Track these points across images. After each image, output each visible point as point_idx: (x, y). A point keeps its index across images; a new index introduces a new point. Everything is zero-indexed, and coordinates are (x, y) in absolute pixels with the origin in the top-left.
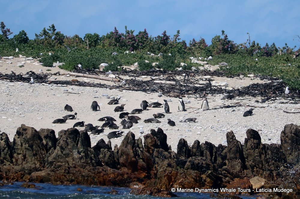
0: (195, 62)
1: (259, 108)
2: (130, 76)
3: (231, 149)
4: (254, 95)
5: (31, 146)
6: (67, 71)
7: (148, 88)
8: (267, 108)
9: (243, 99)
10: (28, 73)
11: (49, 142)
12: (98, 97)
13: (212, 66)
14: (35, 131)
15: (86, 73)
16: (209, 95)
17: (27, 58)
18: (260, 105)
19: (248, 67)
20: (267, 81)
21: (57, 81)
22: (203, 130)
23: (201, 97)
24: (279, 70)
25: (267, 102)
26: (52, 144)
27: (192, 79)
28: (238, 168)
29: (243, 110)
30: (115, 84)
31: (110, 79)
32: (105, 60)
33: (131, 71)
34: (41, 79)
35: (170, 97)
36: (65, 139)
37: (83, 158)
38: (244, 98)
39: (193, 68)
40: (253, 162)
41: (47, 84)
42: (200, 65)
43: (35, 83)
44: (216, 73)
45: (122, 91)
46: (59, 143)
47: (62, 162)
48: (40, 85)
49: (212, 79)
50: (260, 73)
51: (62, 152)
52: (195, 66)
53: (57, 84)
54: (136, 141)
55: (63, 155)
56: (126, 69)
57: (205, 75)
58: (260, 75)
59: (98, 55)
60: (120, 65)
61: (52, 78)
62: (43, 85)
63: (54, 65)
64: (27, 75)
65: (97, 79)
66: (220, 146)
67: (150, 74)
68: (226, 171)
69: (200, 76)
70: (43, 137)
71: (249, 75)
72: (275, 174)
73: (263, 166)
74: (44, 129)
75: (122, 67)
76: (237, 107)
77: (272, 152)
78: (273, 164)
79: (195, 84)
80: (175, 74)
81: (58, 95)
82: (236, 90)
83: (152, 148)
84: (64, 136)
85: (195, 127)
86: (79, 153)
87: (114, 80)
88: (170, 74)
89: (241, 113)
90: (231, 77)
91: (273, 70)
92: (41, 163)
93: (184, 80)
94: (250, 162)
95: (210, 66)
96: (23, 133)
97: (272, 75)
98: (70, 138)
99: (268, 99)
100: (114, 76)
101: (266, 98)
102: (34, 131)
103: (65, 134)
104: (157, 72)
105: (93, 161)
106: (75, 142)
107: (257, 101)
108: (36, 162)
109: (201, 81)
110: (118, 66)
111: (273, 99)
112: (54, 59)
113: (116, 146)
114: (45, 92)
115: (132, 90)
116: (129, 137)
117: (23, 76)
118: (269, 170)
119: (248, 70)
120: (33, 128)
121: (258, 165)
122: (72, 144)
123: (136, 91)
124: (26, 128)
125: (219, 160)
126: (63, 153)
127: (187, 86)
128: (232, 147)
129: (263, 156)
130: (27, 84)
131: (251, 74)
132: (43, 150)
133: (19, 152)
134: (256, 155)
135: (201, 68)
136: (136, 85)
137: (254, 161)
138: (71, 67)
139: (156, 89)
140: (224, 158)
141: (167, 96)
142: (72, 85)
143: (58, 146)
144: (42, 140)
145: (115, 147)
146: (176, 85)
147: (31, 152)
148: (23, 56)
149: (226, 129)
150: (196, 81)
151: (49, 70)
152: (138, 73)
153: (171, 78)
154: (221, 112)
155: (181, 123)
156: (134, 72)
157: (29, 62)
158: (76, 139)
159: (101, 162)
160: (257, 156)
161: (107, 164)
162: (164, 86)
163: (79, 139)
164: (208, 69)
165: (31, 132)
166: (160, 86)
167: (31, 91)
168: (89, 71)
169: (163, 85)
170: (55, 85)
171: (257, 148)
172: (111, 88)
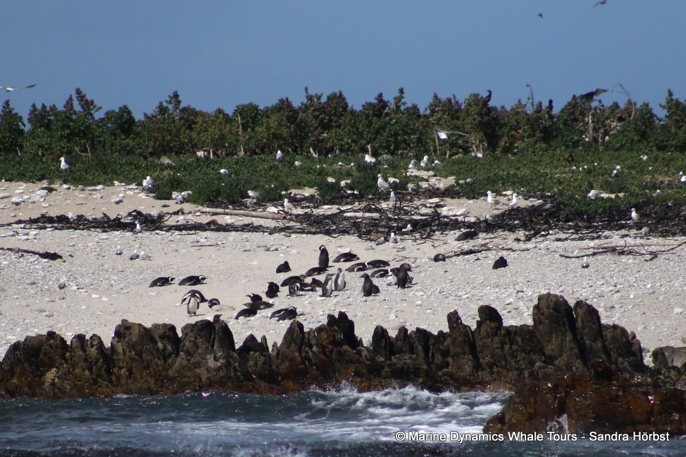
0: (413, 174)
1: (519, 252)
2: (303, 208)
3: (455, 339)
4: (512, 229)
5: (140, 354)
6: (196, 205)
7: (334, 227)
8: (532, 252)
9: (494, 238)
10: (130, 214)
11: (167, 345)
12: (250, 251)
13: (443, 179)
14: (145, 329)
15: (228, 208)
16: (437, 233)
17: (128, 187)
18: (522, 246)
19: (502, 178)
20: (535, 201)
21: (180, 226)
22: (425, 297)
23: (422, 238)
24: (555, 181)
25: (533, 240)
26: (172, 348)
27: (408, 206)
28: (468, 368)
29: (493, 257)
30: (277, 225)
31: (269, 216)
32: (259, 181)
33: (305, 199)
34: (153, 223)
35: (371, 241)
36: (193, 339)
37: (222, 369)
38: (496, 235)
39: (410, 186)
40: (491, 358)
41: (164, 232)
42: (423, 180)
43: (143, 232)
44: (450, 193)
45: (290, 236)
46: (184, 346)
47: (189, 377)
48: (151, 234)
49: (442, 203)
50: (523, 187)
51: (189, 360)
52: (413, 182)
53: (181, 230)
54: (307, 336)
55: (190, 366)
56: (295, 195)
57: (430, 198)
58: (523, 191)
59: (248, 173)
60: (286, 190)
61: (171, 221)
62: (157, 234)
63: (174, 196)
64: (129, 218)
65: (247, 216)
66: (441, 333)
67: (338, 201)
68: (448, 376)
69: (422, 201)
70: (157, 337)
71: (504, 193)
72: (526, 376)
73: (508, 364)
74: (159, 325)
75: (289, 191)
76: (483, 252)
77: (523, 338)
78: (524, 359)
79: (413, 215)
80: (379, 199)
81: (183, 251)
82: (482, 222)
83: (330, 347)
84: (190, 334)
85: (412, 293)
86: (216, 359)
87: (276, 216)
88: (370, 199)
89: (490, 262)
90: (474, 198)
91: (545, 180)
92: (157, 380)
93: (395, 210)
94: (487, 358)
95: (440, 180)
96: (125, 334)
97: (543, 190)
98: (200, 336)
99: (534, 235)
100: (275, 210)
101: (532, 232)
102: (142, 330)
103: (192, 330)
104: (348, 197)
105: (238, 373)
106: (209, 342)
107: (518, 240)
108: (150, 379)
109: (423, 208)
110: (282, 191)
111: (543, 233)
112: (173, 186)
113: (275, 345)
114: (160, 247)
115: (307, 234)
116: (294, 329)
117: (122, 220)
118: (517, 369)
119: (503, 184)
120: (140, 325)
121: (499, 362)
122: (204, 346)
123: (314, 233)
124: (130, 325)
125: (439, 358)
126: (191, 362)
127: (399, 219)
128: (456, 336)
129: (507, 347)
130: (130, 234)
131: (508, 190)
132: (159, 359)
133: (121, 364)
134: (496, 346)
135: (424, 185)
136: (314, 222)
137: (493, 355)
138: (202, 197)
139: (348, 228)
140: (445, 354)
141: (366, 240)
142: (205, 230)
143: (182, 351)
144: (156, 343)
145: (273, 346)
146: (381, 219)
147: (140, 364)
148: (120, 183)
149: (464, 293)
150: (415, 208)
151: (165, 206)
152: (317, 202)
153: (373, 207)
154: (457, 263)
155: (389, 287)
156: (311, 199)
157: (130, 193)
158: (211, 338)
159: (251, 374)
160: (497, 348)
161: (261, 377)
162: (361, 222)
163: (214, 338)
164: (435, 184)
165: (137, 331)
166: (353, 223)
167: (137, 246)
168: (233, 203)
169: (359, 220)
170: (177, 232)
171: (496, 335)
172: (273, 231)
